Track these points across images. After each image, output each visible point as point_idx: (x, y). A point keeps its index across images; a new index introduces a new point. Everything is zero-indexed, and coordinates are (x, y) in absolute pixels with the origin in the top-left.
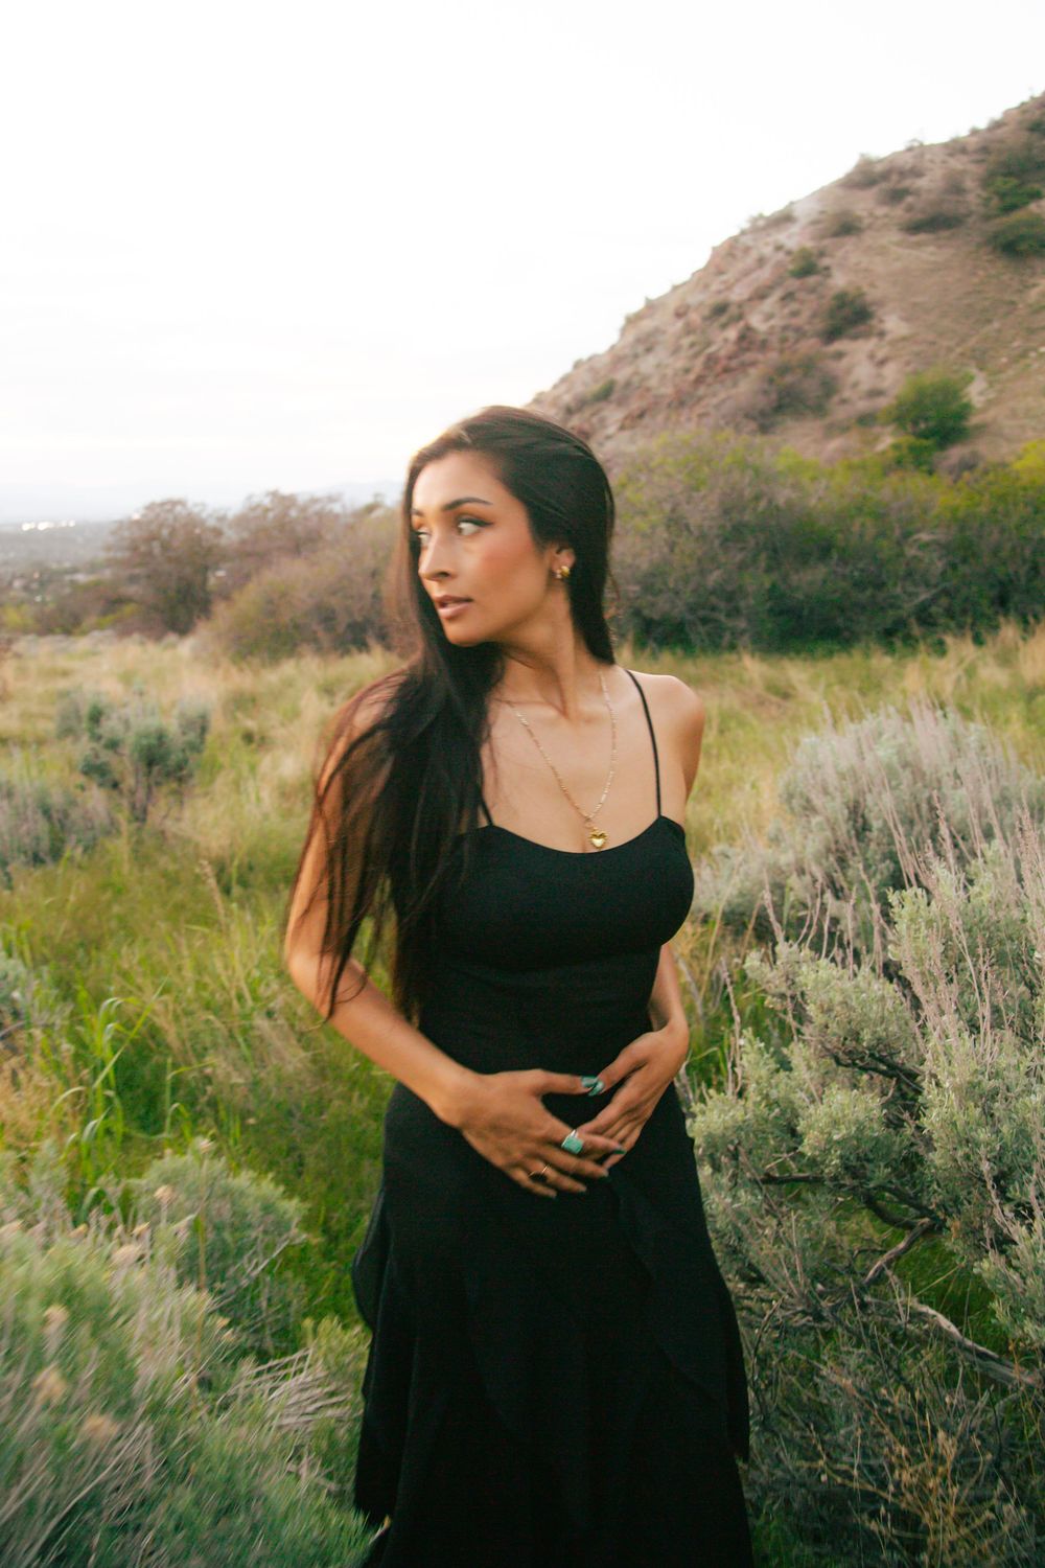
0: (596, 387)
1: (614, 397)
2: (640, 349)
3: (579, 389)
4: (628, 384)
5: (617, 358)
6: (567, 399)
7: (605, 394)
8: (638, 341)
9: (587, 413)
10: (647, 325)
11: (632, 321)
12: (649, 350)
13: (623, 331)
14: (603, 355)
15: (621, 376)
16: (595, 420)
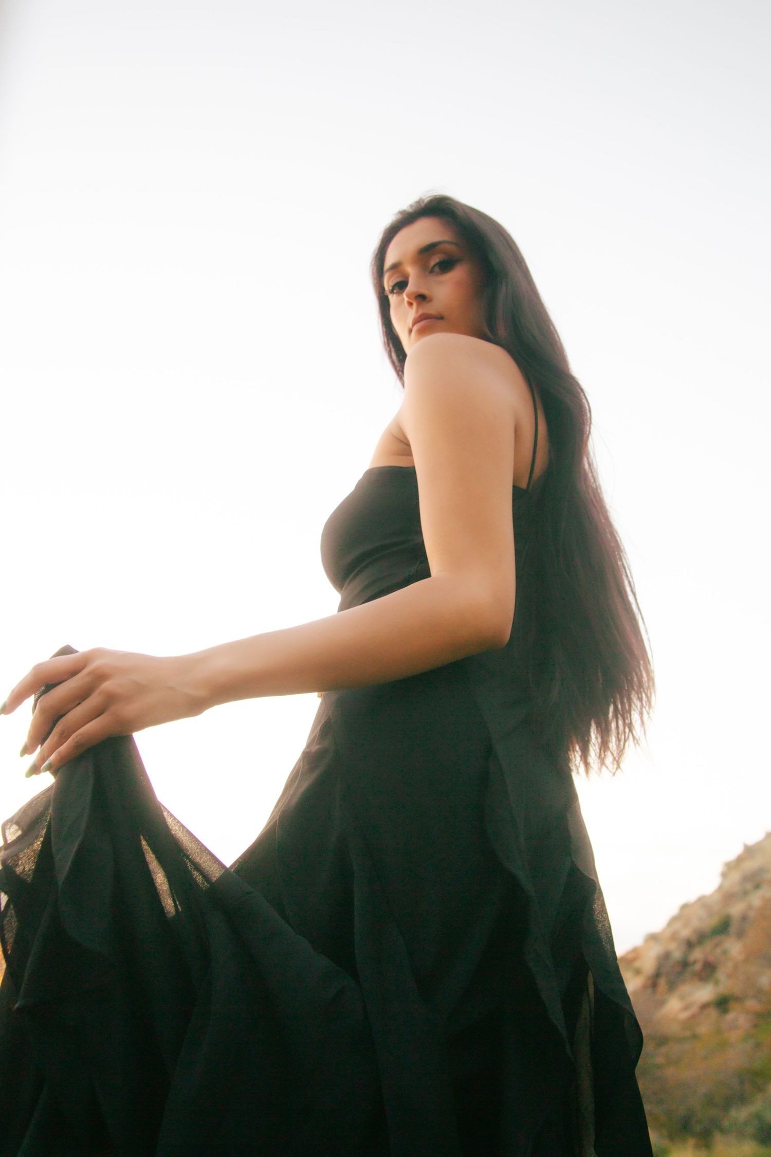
0: (714, 921)
1: (733, 929)
2: (749, 886)
3: (696, 923)
4: (744, 918)
5: (727, 896)
6: (686, 933)
7: (723, 927)
8: (746, 879)
9: (708, 946)
10: (751, 865)
11: (731, 867)
12: (757, 886)
13: (724, 875)
14: (711, 895)
15: (736, 910)
16: (718, 951)
